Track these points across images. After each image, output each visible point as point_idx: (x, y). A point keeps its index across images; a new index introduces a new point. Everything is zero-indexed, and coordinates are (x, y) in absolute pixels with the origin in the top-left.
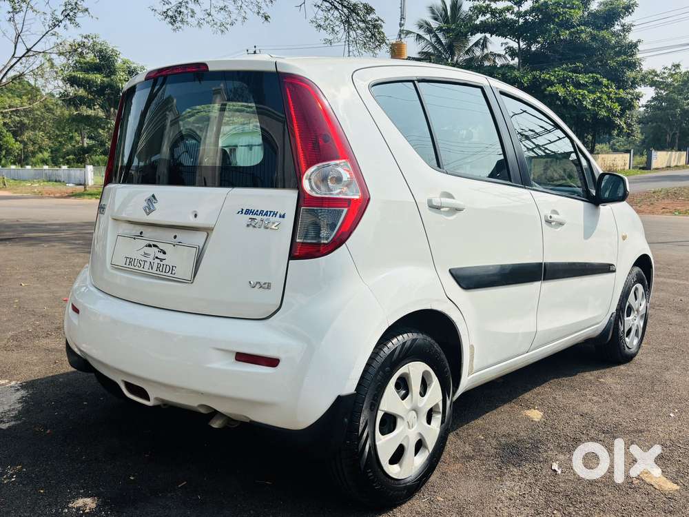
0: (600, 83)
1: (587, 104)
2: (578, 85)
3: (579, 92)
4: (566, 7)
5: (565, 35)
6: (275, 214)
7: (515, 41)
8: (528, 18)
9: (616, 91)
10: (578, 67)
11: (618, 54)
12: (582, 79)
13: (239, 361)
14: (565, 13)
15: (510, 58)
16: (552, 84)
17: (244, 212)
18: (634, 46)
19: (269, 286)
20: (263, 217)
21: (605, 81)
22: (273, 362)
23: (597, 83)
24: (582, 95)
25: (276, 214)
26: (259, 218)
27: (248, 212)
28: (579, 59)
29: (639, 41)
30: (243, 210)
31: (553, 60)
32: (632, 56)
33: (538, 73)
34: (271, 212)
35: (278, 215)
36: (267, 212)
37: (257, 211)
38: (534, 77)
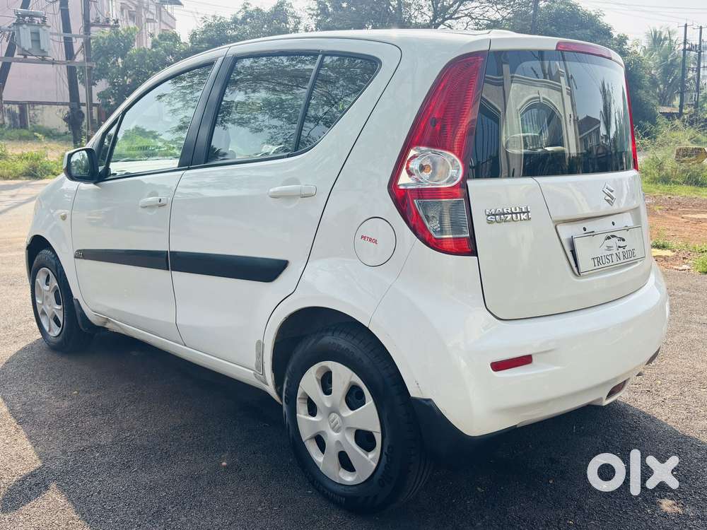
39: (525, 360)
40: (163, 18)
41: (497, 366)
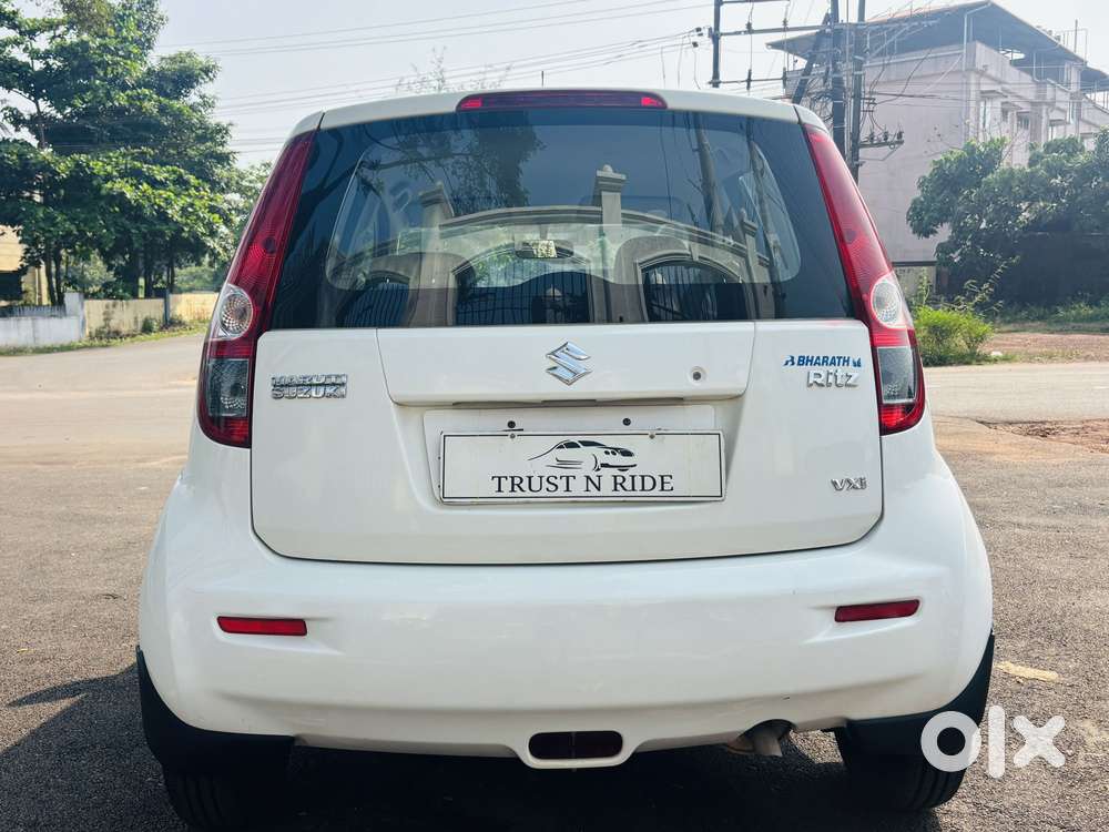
0: (186, 183)
1: (173, 213)
2: (154, 183)
3: (160, 195)
4: (118, 55)
5: (121, 99)
6: (846, 361)
7: (29, 98)
8: (51, 61)
9: (212, 196)
10: (145, 153)
11: (202, 139)
12: (160, 173)
13: (844, 621)
14: (117, 63)
15: (11, 128)
16: (109, 177)
17: (796, 361)
18: (221, 130)
19: (862, 482)
20: (828, 368)
21: (192, 179)
22: (907, 608)
23: (181, 182)
24: (166, 199)
25: (848, 361)
26: (822, 370)
27: (803, 361)
28: (145, 141)
29: (231, 124)
30: (793, 358)
31: (101, 140)
32: (222, 144)
33: (83, 157)
34: (839, 358)
35: (851, 363)
36: (834, 358)
37: (818, 358)
38: (78, 165)
39: (293, 627)
40: (1085, 115)
41: (230, 624)
